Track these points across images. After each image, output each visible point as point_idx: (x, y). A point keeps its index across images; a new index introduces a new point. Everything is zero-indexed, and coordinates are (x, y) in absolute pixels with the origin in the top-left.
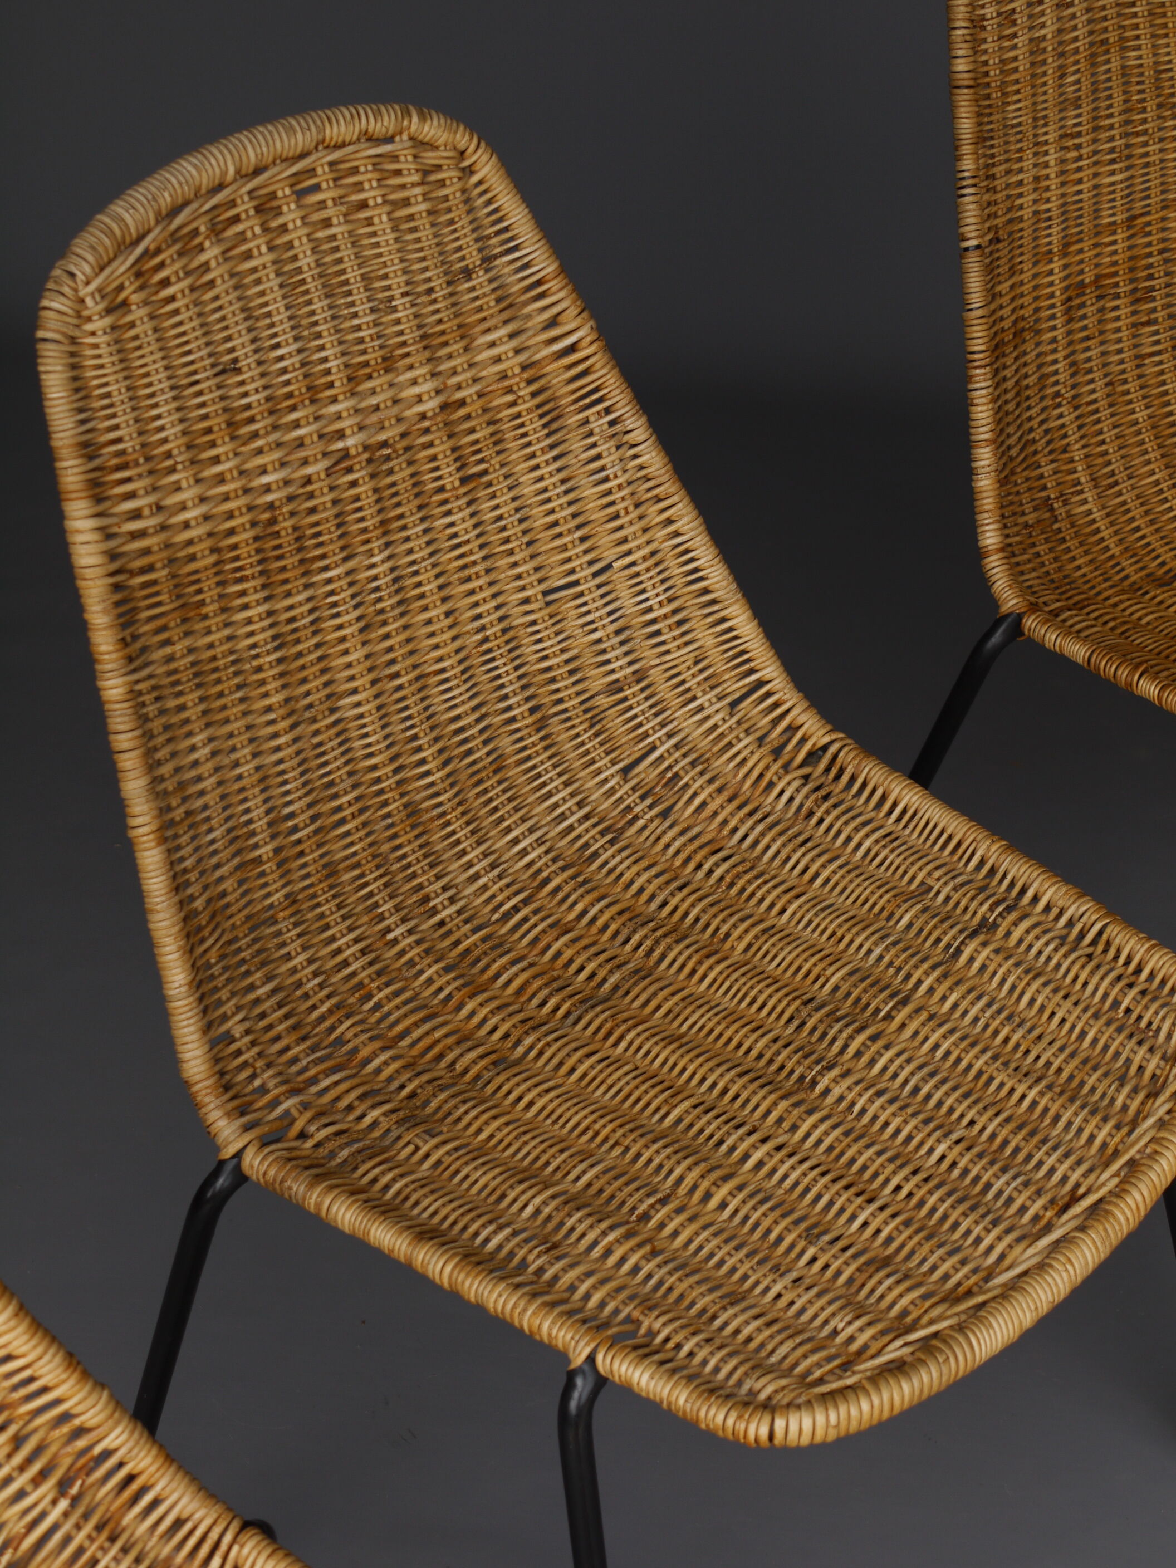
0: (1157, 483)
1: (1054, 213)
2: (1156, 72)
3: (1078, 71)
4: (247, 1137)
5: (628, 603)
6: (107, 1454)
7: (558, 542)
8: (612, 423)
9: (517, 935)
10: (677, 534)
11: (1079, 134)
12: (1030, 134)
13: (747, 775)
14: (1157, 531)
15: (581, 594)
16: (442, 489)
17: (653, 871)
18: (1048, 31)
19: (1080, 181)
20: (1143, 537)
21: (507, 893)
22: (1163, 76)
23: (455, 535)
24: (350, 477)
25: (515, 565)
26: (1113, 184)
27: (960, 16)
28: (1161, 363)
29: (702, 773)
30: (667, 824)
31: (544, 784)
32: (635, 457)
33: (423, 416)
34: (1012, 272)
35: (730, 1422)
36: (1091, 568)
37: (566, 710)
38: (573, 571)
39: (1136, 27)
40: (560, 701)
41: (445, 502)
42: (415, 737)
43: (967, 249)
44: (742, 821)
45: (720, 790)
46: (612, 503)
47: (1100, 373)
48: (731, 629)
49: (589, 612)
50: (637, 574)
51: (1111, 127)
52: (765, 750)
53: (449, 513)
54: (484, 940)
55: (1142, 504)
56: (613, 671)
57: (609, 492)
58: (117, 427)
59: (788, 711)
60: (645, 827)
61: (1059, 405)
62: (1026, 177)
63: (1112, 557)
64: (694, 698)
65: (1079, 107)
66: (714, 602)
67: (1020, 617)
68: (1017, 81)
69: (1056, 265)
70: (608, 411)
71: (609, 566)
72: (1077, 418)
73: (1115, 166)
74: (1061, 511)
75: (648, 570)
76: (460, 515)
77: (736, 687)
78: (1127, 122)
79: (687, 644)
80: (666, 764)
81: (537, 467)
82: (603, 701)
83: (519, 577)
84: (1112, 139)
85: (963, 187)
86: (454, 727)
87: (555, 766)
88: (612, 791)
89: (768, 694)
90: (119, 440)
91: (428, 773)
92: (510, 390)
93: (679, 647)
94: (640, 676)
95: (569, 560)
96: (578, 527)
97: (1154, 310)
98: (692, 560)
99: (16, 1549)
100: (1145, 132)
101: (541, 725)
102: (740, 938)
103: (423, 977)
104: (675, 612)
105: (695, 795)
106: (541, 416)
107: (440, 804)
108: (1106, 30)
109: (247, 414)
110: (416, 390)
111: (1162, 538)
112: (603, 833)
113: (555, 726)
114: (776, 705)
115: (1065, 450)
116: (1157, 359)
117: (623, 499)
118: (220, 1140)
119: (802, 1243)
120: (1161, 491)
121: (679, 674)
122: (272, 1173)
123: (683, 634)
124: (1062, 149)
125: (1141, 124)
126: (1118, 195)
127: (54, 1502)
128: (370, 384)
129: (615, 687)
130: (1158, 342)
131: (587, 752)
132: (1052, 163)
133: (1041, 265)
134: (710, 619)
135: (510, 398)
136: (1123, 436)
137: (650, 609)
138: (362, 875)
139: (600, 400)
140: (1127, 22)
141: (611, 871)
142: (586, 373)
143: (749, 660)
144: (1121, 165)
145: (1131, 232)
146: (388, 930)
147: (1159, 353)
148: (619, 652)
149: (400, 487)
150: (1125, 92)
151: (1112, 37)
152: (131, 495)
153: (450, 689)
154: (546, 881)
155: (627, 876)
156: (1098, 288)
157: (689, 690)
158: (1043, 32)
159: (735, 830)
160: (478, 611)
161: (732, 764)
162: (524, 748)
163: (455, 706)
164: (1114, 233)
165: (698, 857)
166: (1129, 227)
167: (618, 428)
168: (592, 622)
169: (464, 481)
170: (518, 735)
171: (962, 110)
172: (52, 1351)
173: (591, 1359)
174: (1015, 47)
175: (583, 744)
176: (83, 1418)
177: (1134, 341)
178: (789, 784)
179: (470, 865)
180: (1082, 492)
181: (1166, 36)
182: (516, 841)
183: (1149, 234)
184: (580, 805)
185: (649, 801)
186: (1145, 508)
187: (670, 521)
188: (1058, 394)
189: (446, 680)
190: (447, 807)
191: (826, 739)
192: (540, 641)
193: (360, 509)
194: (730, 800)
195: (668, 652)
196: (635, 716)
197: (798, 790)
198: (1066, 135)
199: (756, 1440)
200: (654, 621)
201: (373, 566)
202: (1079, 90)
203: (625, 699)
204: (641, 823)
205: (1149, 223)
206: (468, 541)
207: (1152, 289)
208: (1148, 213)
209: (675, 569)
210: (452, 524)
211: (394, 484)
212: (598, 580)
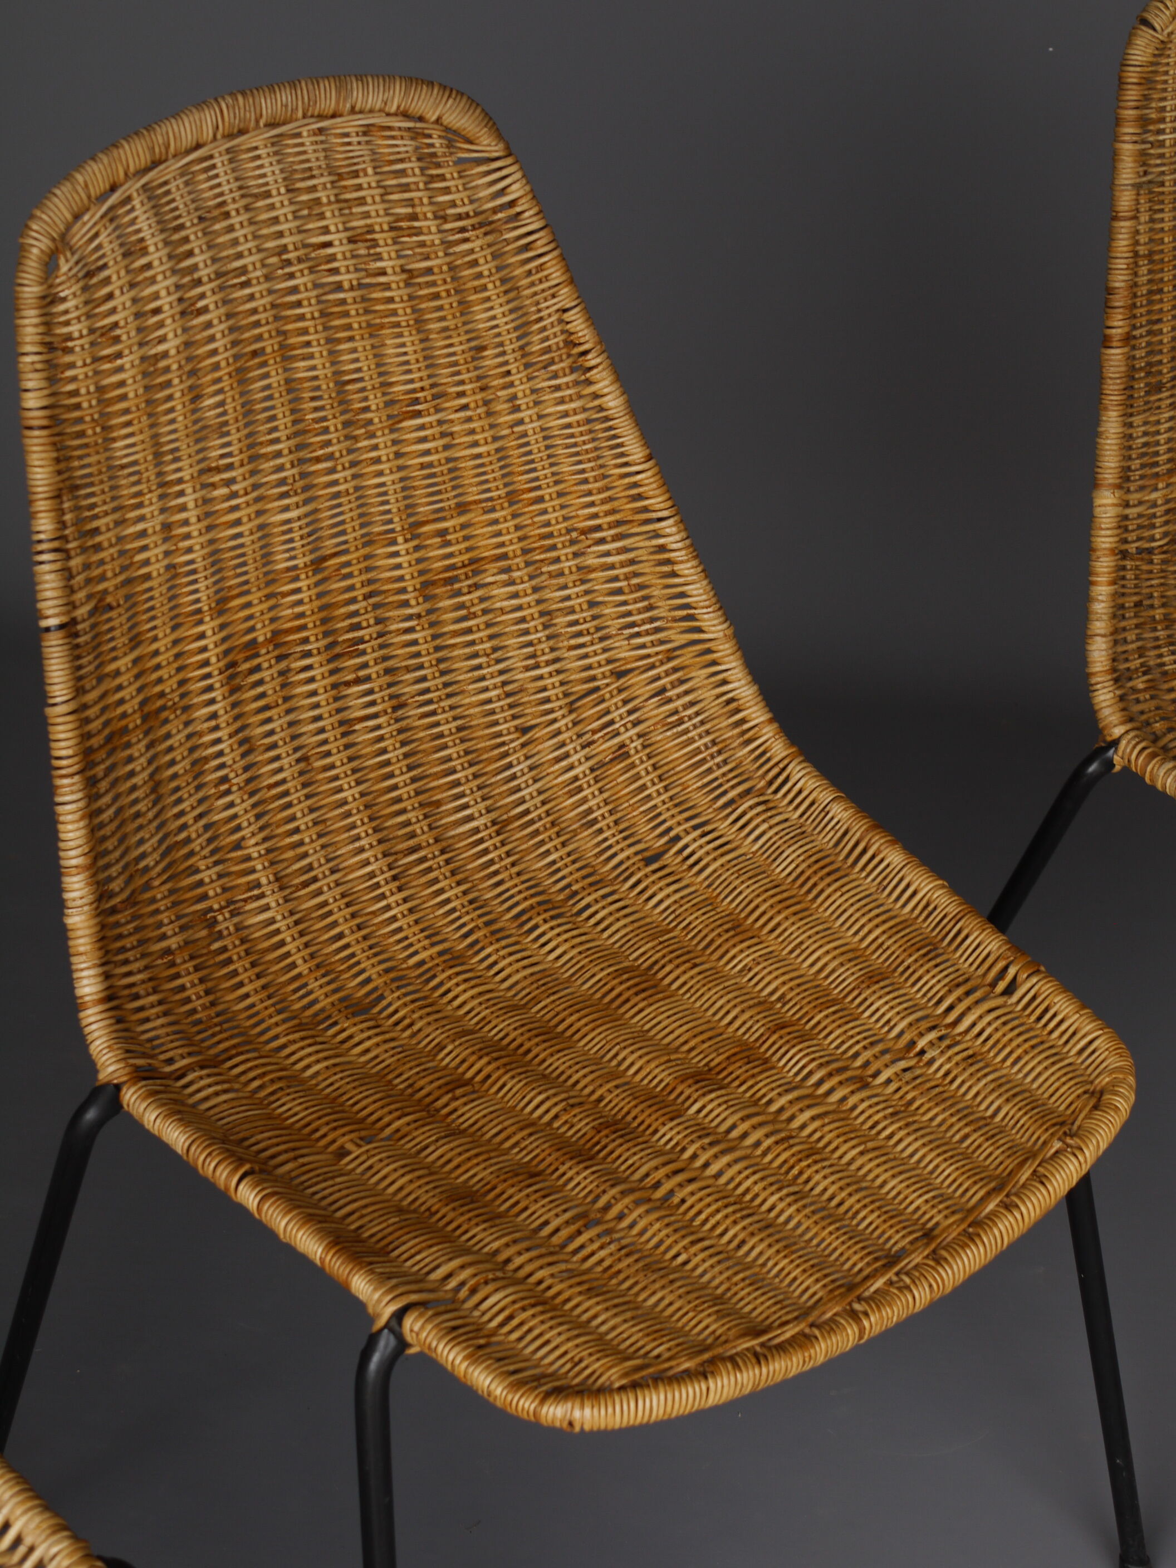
0: (372, 875)
1: (199, 565)
2: (336, 383)
3: (221, 391)
11: (230, 467)
12: (151, 474)
14: (365, 938)
18: (170, 345)
19: (238, 522)
20: (347, 946)
22: (349, 387)
26: (288, 521)
27: (28, 339)
28: (379, 727)
34: (135, 642)
36: (264, 995)
39: (305, 332)
43: (48, 630)
47: (289, 748)
51: (279, 454)
55: (348, 905)
61: (228, 792)
62: (152, 525)
63: (299, 976)
65: (228, 434)
67: (118, 1088)
68: (127, 411)
69: (208, 627)
72: (254, 806)
73: (286, 501)
74: (225, 924)
78: (299, 447)
84: (281, 468)
85: (41, 552)
97: (365, 665)
100: (330, 457)
108: (259, 338)
111: (371, 947)
115: (238, 846)
116: (371, 723)
120: (377, 885)
124: (204, 486)
125: (322, 448)
126: (296, 535)
130: (373, 703)
132: (191, 505)
133: (182, 629)
136: (324, 821)
140: (290, 327)
144: (295, 499)
145: (319, 577)
147: (375, 716)
150: (293, 411)
151: (269, 345)
156: (277, 646)
158: (161, 348)
164: (296, 579)
166: (315, 572)
171: (35, 456)
174: (121, 369)
177: (337, 705)
180: (262, 896)
181: (351, 339)
183: (350, 576)
186: (351, 910)
188: (225, 779)
198: (210, 470)
202: (225, 413)
205: (348, 564)
207: (361, 641)
208: (346, 552)
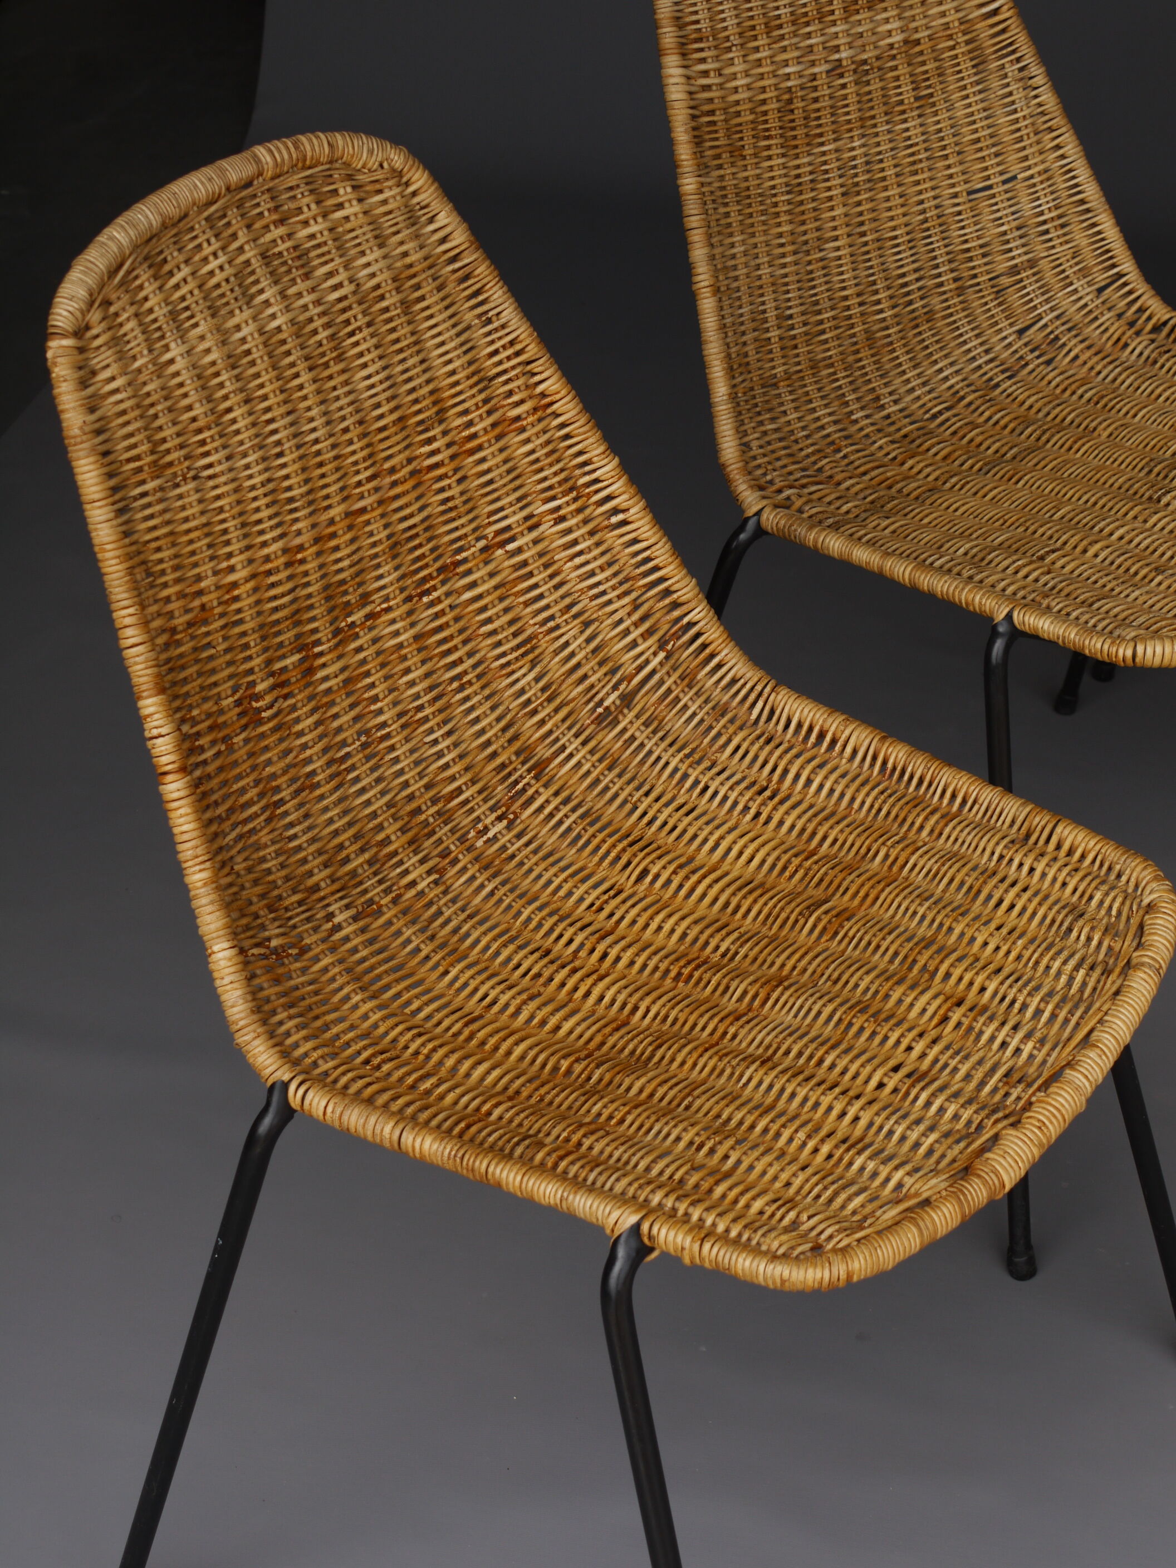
4: (765, 502)
5: (1027, 207)
6: (691, 625)
7: (980, 155)
8: (1021, 69)
9: (943, 428)
10: (1063, 157)
13: (1109, 339)
15: (993, 196)
16: (901, 102)
17: (1040, 395)
21: (934, 402)
23: (909, 138)
24: (842, 81)
25: (949, 167)
29: (1076, 336)
30: (1050, 368)
31: (961, 335)
32: (1036, 97)
33: (891, 46)
35: (1106, 647)
37: (978, 284)
38: (988, 178)
40: (975, 276)
41: (904, 112)
42: (874, 283)
44: (1105, 367)
45: (1089, 348)
46: (1019, 130)
48: (1099, 233)
49: (998, 210)
50: (1034, 185)
52: (1122, 322)
53: (905, 121)
54: (918, 429)
56: (1013, 258)
57: (1017, 121)
58: (696, 13)
59: (1138, 298)
60: (1033, 370)
64: (1071, 284)
66: (1088, 211)
70: (1018, 60)
71: (1014, 178)
75: (1042, 182)
76: (913, 123)
77: (1101, 278)
79: (1067, 242)
80: (1049, 329)
81: (967, 97)
82: (1005, 281)
83: (951, 176)
86: (901, 281)
87: (969, 323)
88: (1010, 345)
89: (1125, 284)
90: (697, 22)
91: (881, 311)
92: (950, 37)
93: (1061, 244)
94: (1032, 263)
95: (986, 169)
96: (994, 145)
98: (1074, 177)
99: (629, 682)
101: (960, 291)
102: (1105, 429)
103: (877, 445)
104: (1060, 217)
105: (1070, 351)
106: (972, 60)
107: (889, 336)
109: (778, 22)
110: (889, 27)
112: (1003, 372)
113: (971, 295)
114: (1130, 292)
117: (1026, 126)
118: (745, 506)
119: (1153, 574)
121: (1060, 265)
122: (783, 522)
123: (1065, 235)
127: (655, 654)
128: (858, 17)
129: (1014, 270)
131: (993, 316)
134: (1085, 224)
135: (951, 43)
137: (1042, 213)
138: (835, 373)
139: (1014, 52)
141: (1009, 396)
142: (1004, 31)
143: (1111, 258)
146: (851, 413)
148: (1019, 242)
149: (874, 95)
152: (703, 60)
153: (899, 253)
154: (963, 398)
155: (1021, 398)
157: (1067, 277)
159: (1099, 373)
160: (922, 197)
161: (1098, 332)
162: (949, 307)
163: (902, 266)
165: (1074, 387)
167: (1025, 73)
168: (1000, 218)
169: (917, 99)
170: (945, 297)
172: (664, 540)
173: (1009, 617)
175: (989, 310)
176: (679, 593)
178: (1140, 345)
179: (908, 381)
182: (941, 370)
184: (987, 352)
185: (1037, 353)
187: (1058, 147)
189: (897, 245)
190: (894, 338)
191: (1167, 316)
192: (963, 228)
193: (847, 106)
194: (1096, 354)
195: (1053, 247)
196: (1028, 294)
197: (1146, 347)
199: (1124, 660)
200: (1045, 222)
201: (853, 149)
203: (1021, 280)
204: (1031, 367)
206: (917, 144)
209: (1061, 183)
210: (907, 130)
211: (869, 93)
212: (1007, 186)
